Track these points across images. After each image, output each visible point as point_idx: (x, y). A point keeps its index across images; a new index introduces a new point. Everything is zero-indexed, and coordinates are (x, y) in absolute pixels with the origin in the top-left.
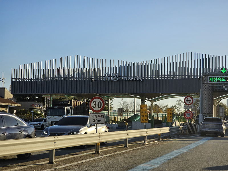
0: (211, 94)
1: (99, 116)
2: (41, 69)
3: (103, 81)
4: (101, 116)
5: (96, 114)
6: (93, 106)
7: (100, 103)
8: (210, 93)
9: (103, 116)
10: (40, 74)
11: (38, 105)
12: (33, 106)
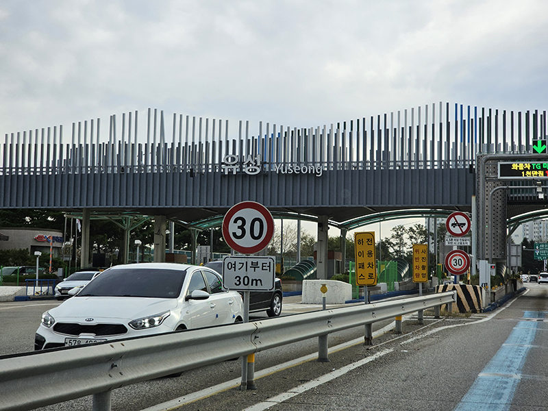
0: (500, 208)
1: (255, 266)
2: (61, 146)
3: (223, 175)
4: (260, 265)
5: (244, 261)
6: (234, 234)
7: (257, 223)
8: (498, 206)
9: (269, 266)
10: (58, 158)
11: (53, 237)
12: (39, 239)
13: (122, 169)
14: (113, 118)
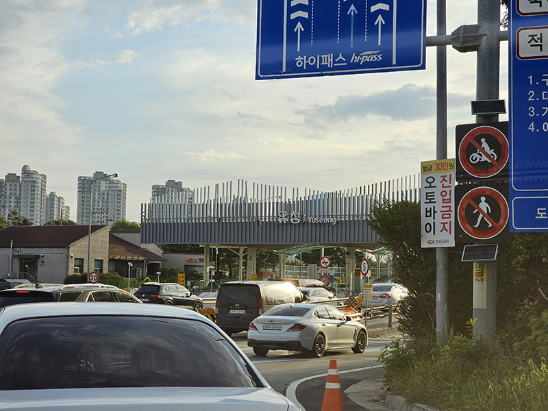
11: (200, 259)
12: (190, 260)
13: (220, 220)
14: (217, 186)
